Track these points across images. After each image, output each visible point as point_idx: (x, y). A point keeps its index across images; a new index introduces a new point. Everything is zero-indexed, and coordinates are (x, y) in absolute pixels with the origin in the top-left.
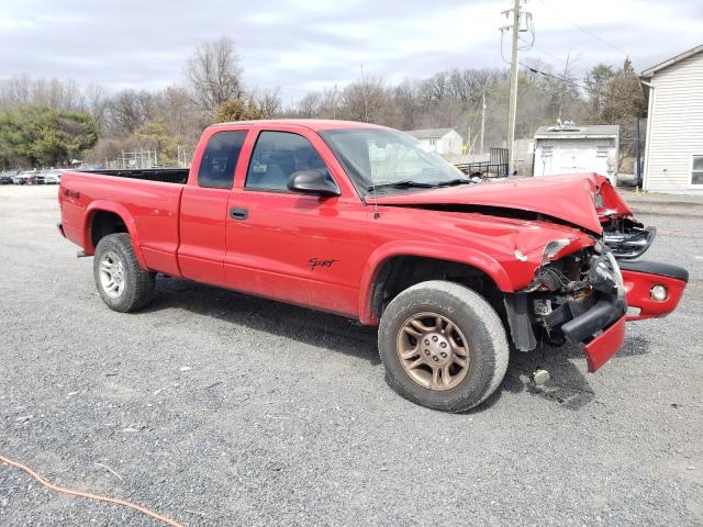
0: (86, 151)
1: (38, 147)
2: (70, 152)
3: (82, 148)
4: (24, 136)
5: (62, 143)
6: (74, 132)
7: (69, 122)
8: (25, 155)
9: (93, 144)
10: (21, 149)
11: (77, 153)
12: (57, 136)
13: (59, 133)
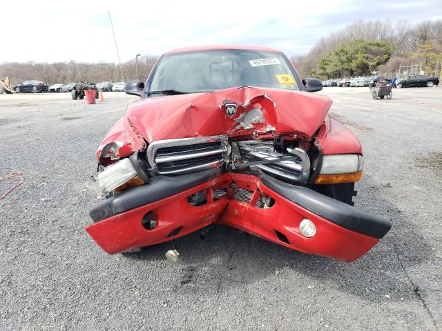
0: (380, 66)
1: (353, 65)
2: (370, 67)
3: (378, 64)
4: (347, 58)
5: (366, 61)
6: (375, 54)
7: (374, 48)
8: (348, 69)
9: (387, 60)
10: (346, 66)
11: (375, 67)
12: (364, 57)
13: (366, 55)
